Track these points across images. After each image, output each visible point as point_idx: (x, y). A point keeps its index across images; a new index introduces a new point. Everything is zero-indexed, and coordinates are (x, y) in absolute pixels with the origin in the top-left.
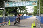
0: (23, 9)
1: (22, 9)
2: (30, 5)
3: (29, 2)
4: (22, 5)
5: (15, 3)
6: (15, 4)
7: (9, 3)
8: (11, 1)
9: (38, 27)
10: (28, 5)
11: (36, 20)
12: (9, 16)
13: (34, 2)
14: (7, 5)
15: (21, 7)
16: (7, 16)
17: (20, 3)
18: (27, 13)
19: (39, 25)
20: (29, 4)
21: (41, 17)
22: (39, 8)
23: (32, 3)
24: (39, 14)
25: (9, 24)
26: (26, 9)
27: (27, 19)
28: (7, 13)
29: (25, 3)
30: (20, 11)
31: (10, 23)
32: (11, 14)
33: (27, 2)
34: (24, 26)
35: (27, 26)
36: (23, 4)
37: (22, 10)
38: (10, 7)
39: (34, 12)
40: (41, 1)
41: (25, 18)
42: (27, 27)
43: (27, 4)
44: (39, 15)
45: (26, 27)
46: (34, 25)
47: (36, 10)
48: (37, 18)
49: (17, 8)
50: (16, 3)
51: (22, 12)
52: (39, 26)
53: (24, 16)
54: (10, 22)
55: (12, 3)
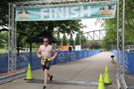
0: (72, 27)
1: (68, 27)
2: (92, 16)
3: (89, 7)
4: (67, 17)
5: (48, 11)
6: (46, 14)
7: (29, 9)
8: (36, 2)
9: (119, 86)
10: (86, 17)
11: (113, 62)
12: (27, 50)
13: (107, 7)
14: (22, 17)
15: (67, 22)
16: (20, 51)
17: (62, 9)
18: (85, 40)
19: (120, 80)
20: (89, 11)
21: (129, 54)
22: (121, 27)
23: (98, 9)
24: (121, 43)
25: (29, 76)
26: (81, 30)
27: (84, 59)
28: (23, 41)
29: (79, 10)
30: (61, 35)
31: (32, 74)
32: (34, 44)
33: (86, 7)
34: (75, 84)
35: (83, 83)
36: (71, 14)
37: (68, 31)
38: (32, 24)
39: (106, 39)
40: (128, 4)
41: (78, 56)
42: (85, 85)
43: (83, 12)
44: (121, 48)
45: (81, 85)
46: (107, 81)
47: (112, 33)
48: (115, 58)
49: (52, 24)
50: (51, 10)
51: (68, 37)
52: (121, 82)
53: (76, 49)
54: (32, 70)
55: (38, 10)
